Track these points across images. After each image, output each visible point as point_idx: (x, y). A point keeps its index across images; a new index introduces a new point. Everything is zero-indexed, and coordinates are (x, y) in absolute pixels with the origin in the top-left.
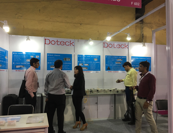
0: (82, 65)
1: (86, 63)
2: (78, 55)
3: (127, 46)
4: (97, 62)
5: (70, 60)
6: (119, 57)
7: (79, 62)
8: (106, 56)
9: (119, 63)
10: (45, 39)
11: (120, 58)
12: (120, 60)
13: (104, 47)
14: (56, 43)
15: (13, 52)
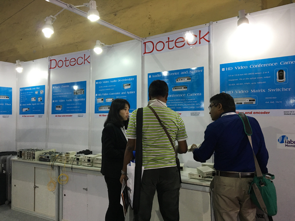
0: (101, 102)
1: (109, 96)
2: (96, 81)
3: (206, 37)
4: (129, 91)
5: (82, 94)
6: (183, 73)
7: (97, 95)
8: (149, 74)
9: (183, 89)
10: (51, 60)
11: (184, 75)
12: (186, 80)
13: (145, 53)
14: (64, 63)
15: (20, 88)
